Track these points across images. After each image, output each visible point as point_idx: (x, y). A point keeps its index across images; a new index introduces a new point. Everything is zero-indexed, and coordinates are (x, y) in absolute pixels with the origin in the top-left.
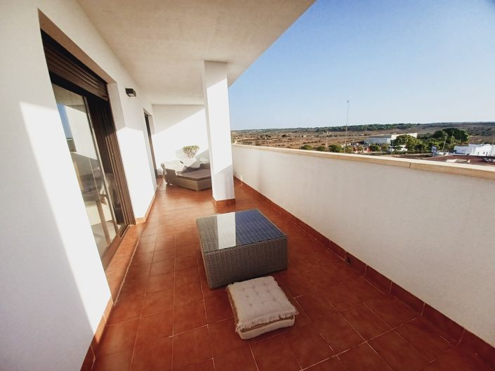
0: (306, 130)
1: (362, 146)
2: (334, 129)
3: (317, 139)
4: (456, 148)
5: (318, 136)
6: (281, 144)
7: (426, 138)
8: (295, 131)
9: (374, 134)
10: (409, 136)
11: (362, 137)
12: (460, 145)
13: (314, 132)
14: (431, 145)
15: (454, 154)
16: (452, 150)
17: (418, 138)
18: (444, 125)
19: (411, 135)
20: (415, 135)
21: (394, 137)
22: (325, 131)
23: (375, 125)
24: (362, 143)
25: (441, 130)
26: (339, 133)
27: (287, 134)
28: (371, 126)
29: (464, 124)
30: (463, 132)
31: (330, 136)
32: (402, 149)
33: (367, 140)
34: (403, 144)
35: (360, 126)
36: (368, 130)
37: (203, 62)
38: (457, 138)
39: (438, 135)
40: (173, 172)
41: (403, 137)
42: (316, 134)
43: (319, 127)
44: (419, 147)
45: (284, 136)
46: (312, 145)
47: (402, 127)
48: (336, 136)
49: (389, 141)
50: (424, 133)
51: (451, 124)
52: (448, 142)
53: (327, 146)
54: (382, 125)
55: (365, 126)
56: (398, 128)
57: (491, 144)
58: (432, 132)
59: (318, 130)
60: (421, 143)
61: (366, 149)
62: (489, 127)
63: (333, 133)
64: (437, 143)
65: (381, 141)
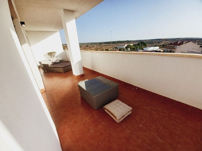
0: (96, 43)
1: (116, 49)
2: (106, 43)
3: (100, 47)
4: (144, 48)
5: (100, 46)
6: (86, 49)
7: (135, 46)
8: (91, 44)
9: (119, 44)
10: (131, 45)
11: (116, 46)
12: (145, 47)
13: (99, 44)
14: (137, 48)
15: (143, 51)
16: (143, 49)
17: (133, 45)
18: (140, 41)
19: (131, 44)
20: (132, 44)
21: (126, 45)
22: (103, 44)
23: (120, 41)
24: (116, 48)
25: (139, 42)
26: (108, 44)
27: (88, 45)
28: (118, 41)
29: (145, 40)
30: (145, 43)
31: (105, 46)
32: (129, 50)
33: (118, 47)
34: (129, 48)
35: (115, 41)
36: (118, 43)
37: (63, 10)
38: (144, 45)
39: (138, 44)
40: (47, 65)
41: (129, 45)
42: (100, 45)
43: (100, 42)
44: (134, 49)
45: (87, 46)
46: (99, 49)
47: (128, 42)
48: (107, 46)
49: (124, 47)
50: (135, 43)
51: (142, 40)
52: (142, 47)
53: (104, 49)
54: (122, 41)
55: (116, 42)
56: (127, 42)
57: (153, 46)
58: (137, 43)
59: (100, 43)
60: (134, 47)
61: (118, 50)
62: (152, 41)
63: (106, 44)
64: (139, 47)
65: (122, 47)
